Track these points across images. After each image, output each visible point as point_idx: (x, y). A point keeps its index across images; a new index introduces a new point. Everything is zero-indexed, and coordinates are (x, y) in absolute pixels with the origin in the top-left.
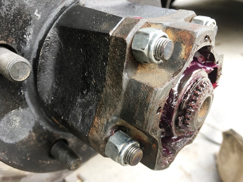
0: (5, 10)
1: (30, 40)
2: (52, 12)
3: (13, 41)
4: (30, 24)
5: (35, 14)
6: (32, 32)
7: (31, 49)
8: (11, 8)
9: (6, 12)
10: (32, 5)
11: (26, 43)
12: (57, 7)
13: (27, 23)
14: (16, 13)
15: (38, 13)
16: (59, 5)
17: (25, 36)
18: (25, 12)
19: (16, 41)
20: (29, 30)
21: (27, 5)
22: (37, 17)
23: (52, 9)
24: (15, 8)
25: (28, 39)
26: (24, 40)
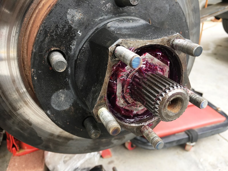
0: (60, 30)
1: (74, 48)
2: (89, 32)
3: (63, 48)
4: (75, 39)
5: (78, 33)
6: (75, 43)
7: (75, 54)
8: (63, 30)
9: (60, 32)
10: (76, 28)
11: (71, 50)
12: (93, 28)
13: (72, 38)
14: (66, 32)
15: (80, 32)
16: (95, 27)
17: (71, 46)
18: (72, 31)
19: (65, 49)
20: (73, 42)
21: (73, 27)
22: (80, 34)
23: (89, 30)
24: (66, 29)
25: (73, 48)
26: (70, 48)
